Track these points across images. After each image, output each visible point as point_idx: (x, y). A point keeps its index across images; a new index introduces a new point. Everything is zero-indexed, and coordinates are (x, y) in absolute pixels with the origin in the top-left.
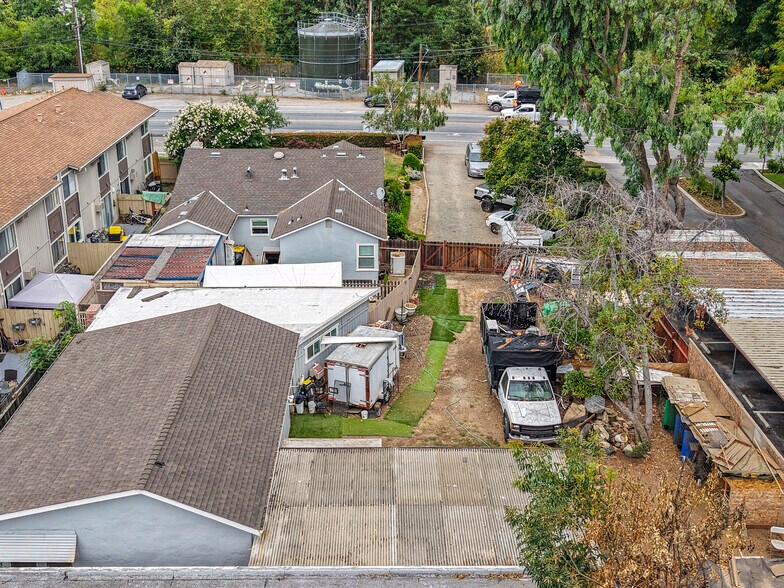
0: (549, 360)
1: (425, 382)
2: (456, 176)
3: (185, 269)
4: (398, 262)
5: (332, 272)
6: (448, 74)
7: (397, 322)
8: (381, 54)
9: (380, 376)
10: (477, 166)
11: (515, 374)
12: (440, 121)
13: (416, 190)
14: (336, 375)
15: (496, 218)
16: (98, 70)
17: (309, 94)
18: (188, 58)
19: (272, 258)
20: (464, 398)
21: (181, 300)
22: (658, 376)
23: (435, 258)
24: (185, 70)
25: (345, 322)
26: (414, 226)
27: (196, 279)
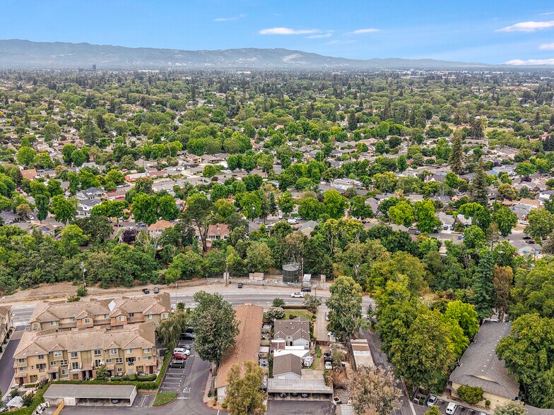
0: (331, 361)
1: (316, 364)
2: (323, 321)
3: (282, 347)
4: (312, 344)
5: (303, 347)
6: (323, 277)
7: (312, 355)
8: (305, 273)
9: (311, 363)
10: (327, 318)
11: (327, 363)
12: (320, 304)
13: (315, 325)
14: (305, 363)
15: (329, 333)
16: (226, 275)
17: (286, 285)
18: (251, 272)
19: (291, 344)
20: (321, 365)
21: (283, 353)
22: (343, 363)
23: (318, 343)
24: (251, 277)
25: (305, 356)
26: (314, 335)
27: (283, 348)
